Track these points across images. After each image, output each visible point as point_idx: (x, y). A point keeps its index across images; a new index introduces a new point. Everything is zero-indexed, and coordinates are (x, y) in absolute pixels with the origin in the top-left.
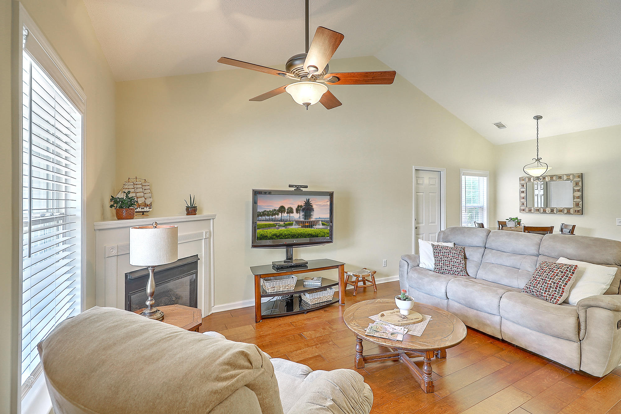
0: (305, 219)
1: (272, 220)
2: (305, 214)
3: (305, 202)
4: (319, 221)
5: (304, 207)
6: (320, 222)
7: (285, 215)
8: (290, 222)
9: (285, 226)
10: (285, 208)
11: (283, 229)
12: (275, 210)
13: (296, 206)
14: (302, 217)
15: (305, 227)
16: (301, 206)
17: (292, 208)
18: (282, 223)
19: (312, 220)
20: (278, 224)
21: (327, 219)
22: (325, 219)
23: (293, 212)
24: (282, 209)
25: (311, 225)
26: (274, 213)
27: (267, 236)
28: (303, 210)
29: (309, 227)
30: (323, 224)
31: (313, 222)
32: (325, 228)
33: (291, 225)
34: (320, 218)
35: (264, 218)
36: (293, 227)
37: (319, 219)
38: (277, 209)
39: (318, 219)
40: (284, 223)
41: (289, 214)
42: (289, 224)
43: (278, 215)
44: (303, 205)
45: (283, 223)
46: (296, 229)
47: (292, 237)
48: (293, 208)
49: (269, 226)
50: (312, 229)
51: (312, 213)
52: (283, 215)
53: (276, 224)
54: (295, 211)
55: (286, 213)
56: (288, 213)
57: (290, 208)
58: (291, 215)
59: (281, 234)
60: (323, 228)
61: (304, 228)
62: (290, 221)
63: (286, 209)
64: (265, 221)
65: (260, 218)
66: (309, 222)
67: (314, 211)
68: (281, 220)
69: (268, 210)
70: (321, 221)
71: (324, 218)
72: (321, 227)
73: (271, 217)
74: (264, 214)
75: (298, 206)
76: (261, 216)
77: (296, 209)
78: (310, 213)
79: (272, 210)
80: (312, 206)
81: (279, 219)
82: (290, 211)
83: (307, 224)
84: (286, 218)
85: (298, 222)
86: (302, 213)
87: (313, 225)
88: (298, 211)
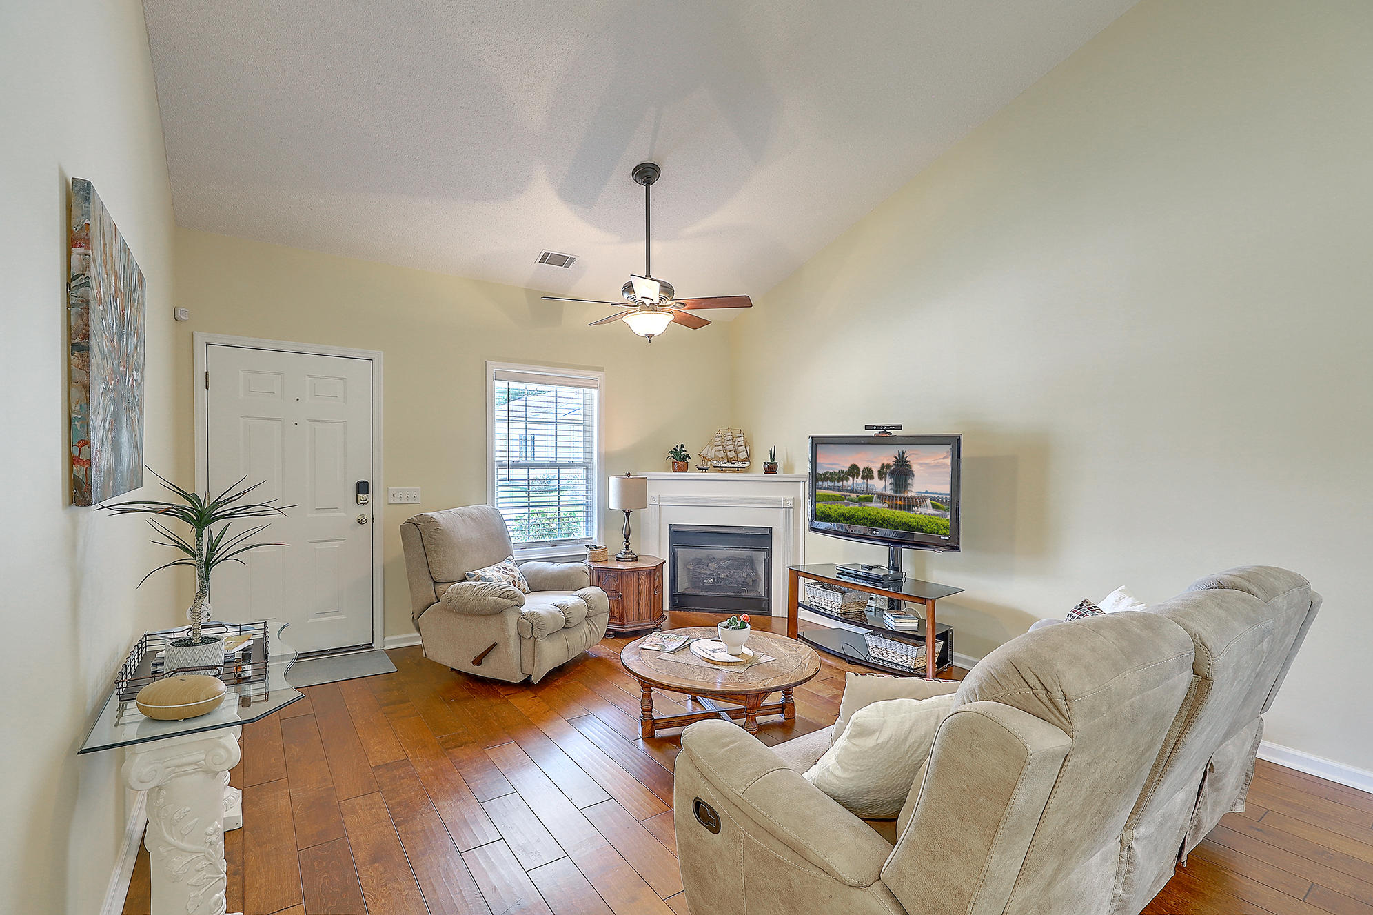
0: (896, 492)
1: (838, 489)
2: (896, 481)
3: (896, 458)
4: (925, 498)
5: (894, 467)
6: (929, 501)
7: (859, 481)
8: (867, 496)
9: (860, 501)
10: (858, 468)
11: (856, 506)
12: (842, 471)
13: (879, 466)
14: (889, 487)
15: (896, 508)
16: (888, 466)
17: (870, 469)
18: (853, 496)
19: (910, 494)
20: (847, 498)
21: (944, 497)
22: (940, 496)
23: (872, 478)
24: (854, 471)
25: (909, 506)
26: (841, 476)
27: (830, 516)
28: (892, 474)
29: (904, 509)
30: (935, 507)
31: (912, 499)
32: (938, 515)
33: (869, 500)
34: (927, 492)
35: (825, 484)
36: (873, 505)
37: (926, 495)
38: (846, 469)
39: (923, 495)
40: (858, 496)
41: (866, 481)
42: (865, 498)
43: (847, 481)
44: (891, 464)
45: (855, 495)
46: (878, 508)
47: (872, 523)
48: (873, 469)
49: (834, 499)
50: (911, 514)
51: (910, 481)
52: (855, 482)
53: (844, 496)
54: (876, 475)
55: (860, 477)
56: (863, 478)
57: (868, 468)
58: (870, 482)
59: (853, 516)
60: (934, 515)
61: (894, 510)
62: (867, 493)
63: (861, 470)
64: (828, 489)
65: (820, 483)
66: (903, 499)
67: (913, 476)
68: (853, 491)
69: (832, 471)
70: (931, 500)
71: (938, 494)
72: (930, 511)
73: (836, 484)
74: (827, 477)
75: (883, 466)
76: (822, 480)
77: (879, 471)
78: (906, 480)
79: (838, 471)
80: (909, 466)
81: (849, 488)
82: (868, 474)
83: (899, 503)
84: (860, 486)
85: (882, 497)
86: (890, 480)
87: (913, 506)
88: (881, 474)
